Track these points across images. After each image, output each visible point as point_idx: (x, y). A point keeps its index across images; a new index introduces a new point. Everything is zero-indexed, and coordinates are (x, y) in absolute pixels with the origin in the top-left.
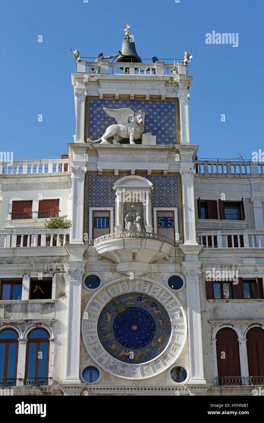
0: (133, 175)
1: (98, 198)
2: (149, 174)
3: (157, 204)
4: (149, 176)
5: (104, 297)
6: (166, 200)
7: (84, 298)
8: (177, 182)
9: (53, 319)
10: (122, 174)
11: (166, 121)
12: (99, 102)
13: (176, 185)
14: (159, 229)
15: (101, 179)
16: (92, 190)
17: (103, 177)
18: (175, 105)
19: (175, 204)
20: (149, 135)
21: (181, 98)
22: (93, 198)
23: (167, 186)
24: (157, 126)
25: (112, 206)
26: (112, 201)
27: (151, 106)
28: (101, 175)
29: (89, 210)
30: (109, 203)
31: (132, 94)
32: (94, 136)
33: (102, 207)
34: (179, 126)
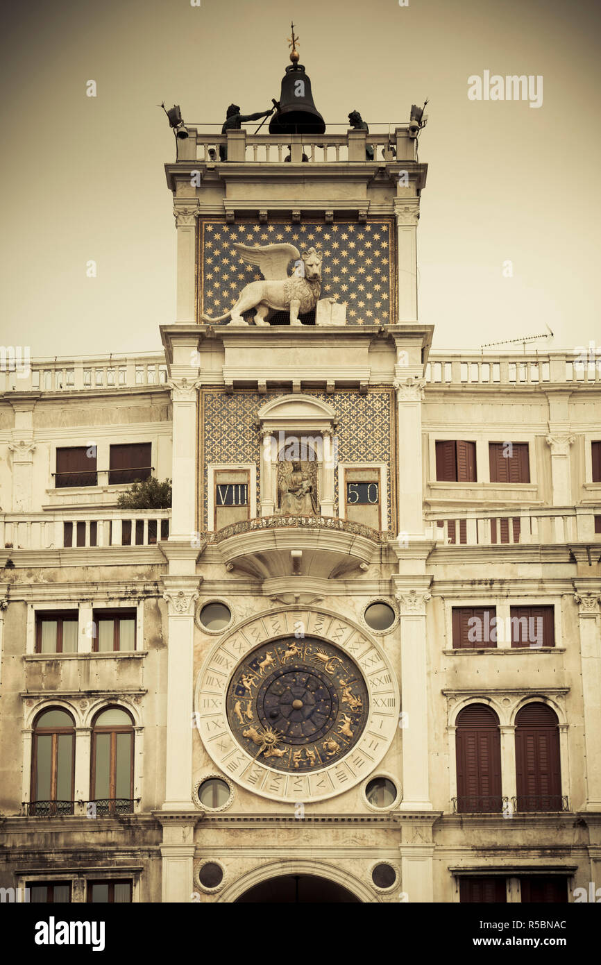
0: (297, 393)
1: (225, 442)
2: (328, 389)
3: (345, 454)
4: (330, 394)
5: (237, 645)
6: (364, 445)
7: (198, 648)
8: (389, 406)
9: (140, 690)
10: (273, 390)
11: (369, 271)
12: (225, 229)
13: (385, 412)
14: (349, 507)
15: (231, 402)
16: (213, 427)
17: (234, 398)
19: (383, 454)
20: (332, 303)
21: (400, 217)
22: (214, 442)
23: (368, 415)
24: (348, 283)
25: (253, 460)
26: (253, 450)
27: (336, 237)
28: (232, 394)
29: (207, 470)
30: (248, 453)
31: (296, 210)
32: (215, 308)
33: (232, 462)
34: (396, 281)
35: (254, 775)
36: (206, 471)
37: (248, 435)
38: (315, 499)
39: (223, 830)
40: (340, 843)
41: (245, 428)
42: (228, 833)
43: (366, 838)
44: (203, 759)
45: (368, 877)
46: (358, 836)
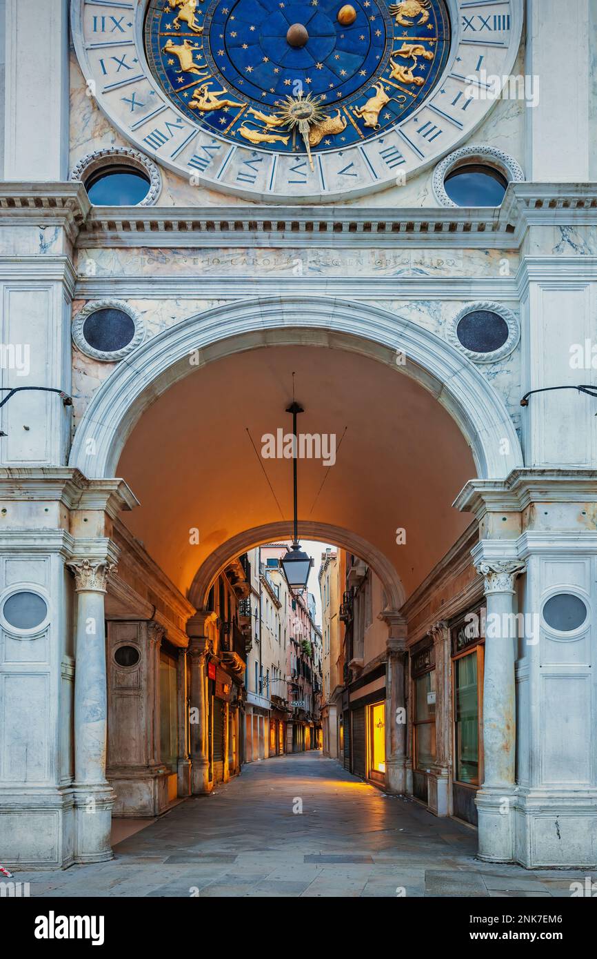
35: (202, 154)
39: (135, 251)
40: (388, 272)
42: (146, 257)
43: (444, 266)
44: (91, 124)
45: (449, 333)
46: (427, 261)
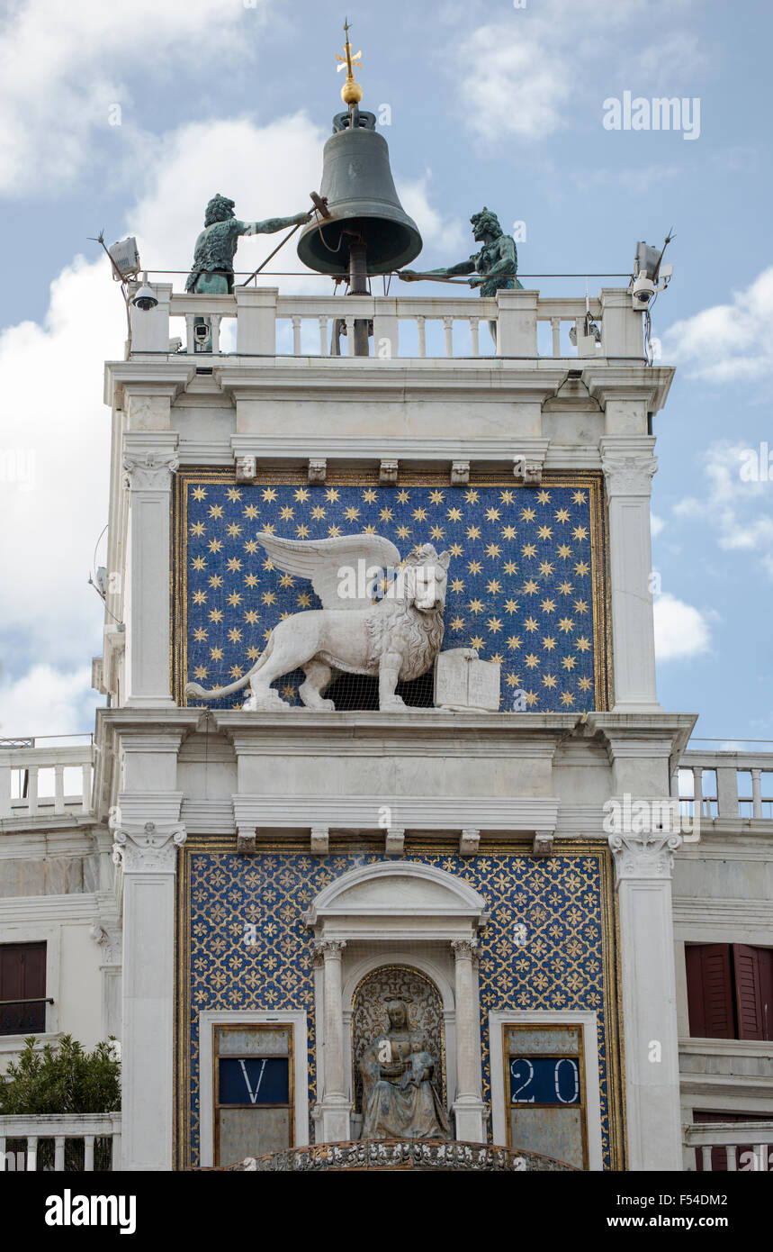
0: (395, 857)
1: (236, 963)
2: (464, 847)
3: (503, 991)
4: (467, 857)
6: (544, 973)
8: (598, 887)
10: (344, 849)
11: (548, 589)
12: (234, 495)
13: (589, 898)
14: (514, 1112)
15: (248, 872)
16: (211, 929)
17: (257, 863)
18: (585, 506)
19: (587, 992)
20: (469, 660)
21: (616, 477)
22: (213, 963)
23: (552, 906)
24: (503, 614)
25: (299, 1003)
26: (299, 980)
27: (474, 516)
28: (251, 856)
29: (197, 1024)
30: (289, 986)
31: (389, 459)
32: (212, 666)
33: (253, 1006)
34: (606, 612)
36: (195, 1026)
37: (289, 946)
38: (438, 1091)
41: (281, 930)
